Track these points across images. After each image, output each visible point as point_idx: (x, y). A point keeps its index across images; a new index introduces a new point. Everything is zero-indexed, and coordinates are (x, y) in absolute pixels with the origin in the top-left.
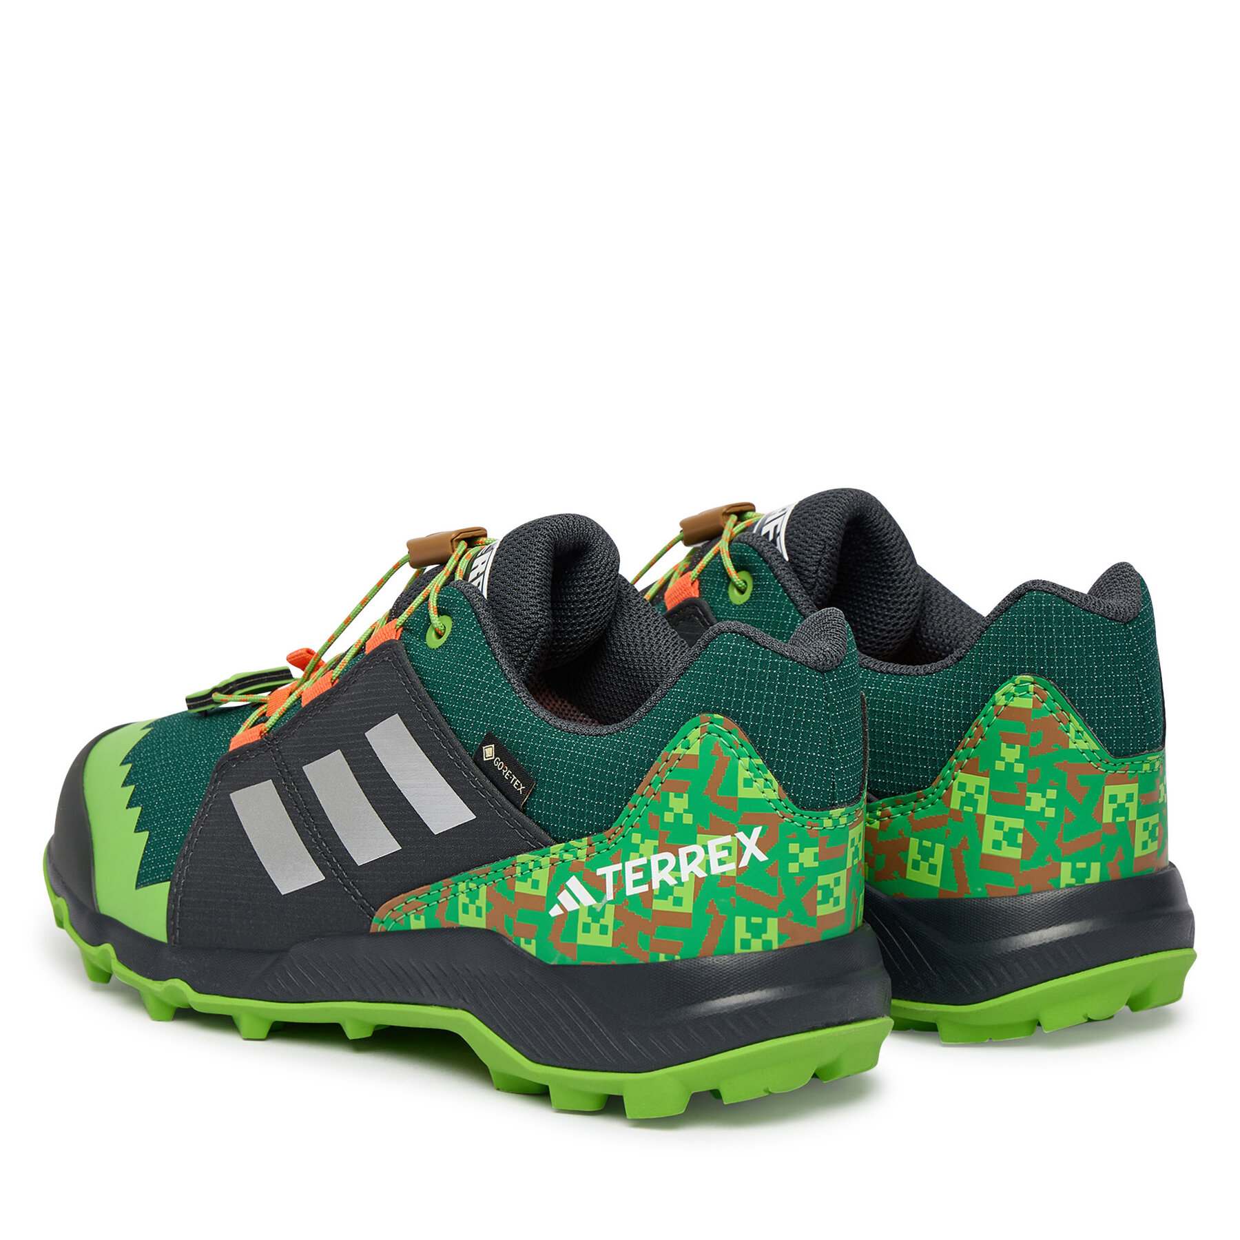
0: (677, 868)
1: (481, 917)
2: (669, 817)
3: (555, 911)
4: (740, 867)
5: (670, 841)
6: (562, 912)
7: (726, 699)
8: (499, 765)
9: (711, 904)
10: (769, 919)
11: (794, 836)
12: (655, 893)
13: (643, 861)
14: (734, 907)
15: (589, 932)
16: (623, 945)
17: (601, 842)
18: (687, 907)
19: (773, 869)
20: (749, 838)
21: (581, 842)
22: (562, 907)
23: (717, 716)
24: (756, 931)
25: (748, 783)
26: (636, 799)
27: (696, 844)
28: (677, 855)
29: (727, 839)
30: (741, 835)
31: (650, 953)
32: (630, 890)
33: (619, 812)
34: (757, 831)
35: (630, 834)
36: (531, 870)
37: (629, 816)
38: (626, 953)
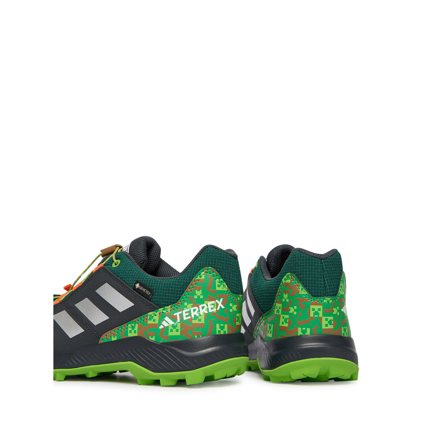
0: (199, 311)
1: (136, 333)
2: (196, 297)
3: (161, 327)
4: (217, 310)
5: (196, 303)
6: (163, 327)
7: (211, 263)
8: (141, 288)
9: (210, 320)
10: (225, 325)
11: (231, 301)
12: (193, 318)
13: (188, 310)
14: (216, 321)
15: (172, 332)
16: (184, 334)
17: (175, 306)
18: (203, 322)
19: (226, 310)
20: (219, 302)
21: (169, 307)
22: (163, 326)
23: (209, 267)
24: (222, 328)
25: (219, 286)
26: (185, 293)
27: (204, 304)
28: (199, 307)
29: (213, 302)
30: (217, 301)
31: (192, 336)
32: (185, 318)
33: (180, 297)
34: (222, 300)
35: (184, 303)
36: (153, 317)
37: (183, 298)
38: (185, 336)
